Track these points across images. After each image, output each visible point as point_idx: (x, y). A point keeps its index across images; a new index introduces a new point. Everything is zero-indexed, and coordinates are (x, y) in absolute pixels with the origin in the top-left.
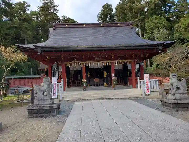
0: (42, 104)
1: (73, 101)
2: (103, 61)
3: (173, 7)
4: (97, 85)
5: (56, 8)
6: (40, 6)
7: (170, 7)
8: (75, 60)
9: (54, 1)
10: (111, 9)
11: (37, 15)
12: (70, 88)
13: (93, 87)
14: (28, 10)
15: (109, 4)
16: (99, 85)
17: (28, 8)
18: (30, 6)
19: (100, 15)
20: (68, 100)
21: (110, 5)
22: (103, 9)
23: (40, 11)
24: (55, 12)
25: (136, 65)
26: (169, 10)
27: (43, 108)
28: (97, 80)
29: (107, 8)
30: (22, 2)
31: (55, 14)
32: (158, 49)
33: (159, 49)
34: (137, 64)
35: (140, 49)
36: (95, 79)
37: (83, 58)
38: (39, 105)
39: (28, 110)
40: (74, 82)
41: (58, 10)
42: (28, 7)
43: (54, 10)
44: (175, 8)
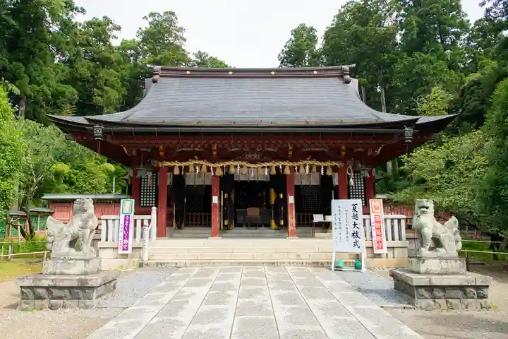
0: (62, 274)
1: (174, 265)
2: (266, 164)
3: (463, 37)
4: (253, 224)
5: (179, 34)
6: (144, 29)
7: (458, 35)
8: (196, 157)
9: (177, 19)
10: (313, 39)
11: (136, 50)
12: (181, 231)
13: (243, 230)
14: (116, 38)
15: (308, 26)
16: (260, 226)
17: (115, 33)
18: (119, 28)
19: (286, 52)
20: (162, 264)
21: (312, 29)
22: (293, 38)
23: (144, 40)
24: (177, 43)
25: (353, 174)
26: (454, 43)
27: (61, 284)
28: (254, 212)
29: (303, 35)
30: (101, 19)
31: (178, 48)
32: (402, 135)
33: (406, 135)
34: (354, 172)
35: (355, 134)
36: (248, 209)
37: (215, 153)
38: (54, 274)
39: (21, 287)
40: (192, 216)
41: (185, 40)
42: (114, 31)
43: (176, 37)
44: (469, 39)
